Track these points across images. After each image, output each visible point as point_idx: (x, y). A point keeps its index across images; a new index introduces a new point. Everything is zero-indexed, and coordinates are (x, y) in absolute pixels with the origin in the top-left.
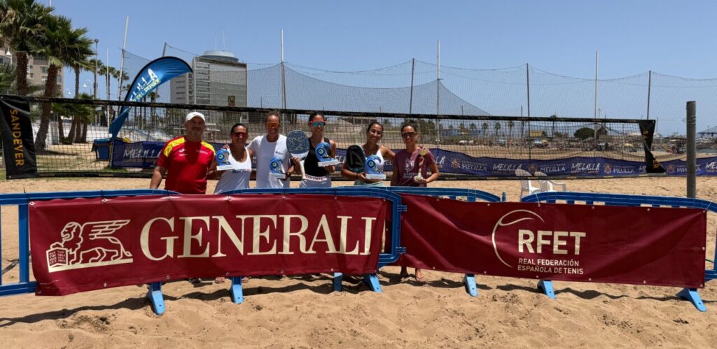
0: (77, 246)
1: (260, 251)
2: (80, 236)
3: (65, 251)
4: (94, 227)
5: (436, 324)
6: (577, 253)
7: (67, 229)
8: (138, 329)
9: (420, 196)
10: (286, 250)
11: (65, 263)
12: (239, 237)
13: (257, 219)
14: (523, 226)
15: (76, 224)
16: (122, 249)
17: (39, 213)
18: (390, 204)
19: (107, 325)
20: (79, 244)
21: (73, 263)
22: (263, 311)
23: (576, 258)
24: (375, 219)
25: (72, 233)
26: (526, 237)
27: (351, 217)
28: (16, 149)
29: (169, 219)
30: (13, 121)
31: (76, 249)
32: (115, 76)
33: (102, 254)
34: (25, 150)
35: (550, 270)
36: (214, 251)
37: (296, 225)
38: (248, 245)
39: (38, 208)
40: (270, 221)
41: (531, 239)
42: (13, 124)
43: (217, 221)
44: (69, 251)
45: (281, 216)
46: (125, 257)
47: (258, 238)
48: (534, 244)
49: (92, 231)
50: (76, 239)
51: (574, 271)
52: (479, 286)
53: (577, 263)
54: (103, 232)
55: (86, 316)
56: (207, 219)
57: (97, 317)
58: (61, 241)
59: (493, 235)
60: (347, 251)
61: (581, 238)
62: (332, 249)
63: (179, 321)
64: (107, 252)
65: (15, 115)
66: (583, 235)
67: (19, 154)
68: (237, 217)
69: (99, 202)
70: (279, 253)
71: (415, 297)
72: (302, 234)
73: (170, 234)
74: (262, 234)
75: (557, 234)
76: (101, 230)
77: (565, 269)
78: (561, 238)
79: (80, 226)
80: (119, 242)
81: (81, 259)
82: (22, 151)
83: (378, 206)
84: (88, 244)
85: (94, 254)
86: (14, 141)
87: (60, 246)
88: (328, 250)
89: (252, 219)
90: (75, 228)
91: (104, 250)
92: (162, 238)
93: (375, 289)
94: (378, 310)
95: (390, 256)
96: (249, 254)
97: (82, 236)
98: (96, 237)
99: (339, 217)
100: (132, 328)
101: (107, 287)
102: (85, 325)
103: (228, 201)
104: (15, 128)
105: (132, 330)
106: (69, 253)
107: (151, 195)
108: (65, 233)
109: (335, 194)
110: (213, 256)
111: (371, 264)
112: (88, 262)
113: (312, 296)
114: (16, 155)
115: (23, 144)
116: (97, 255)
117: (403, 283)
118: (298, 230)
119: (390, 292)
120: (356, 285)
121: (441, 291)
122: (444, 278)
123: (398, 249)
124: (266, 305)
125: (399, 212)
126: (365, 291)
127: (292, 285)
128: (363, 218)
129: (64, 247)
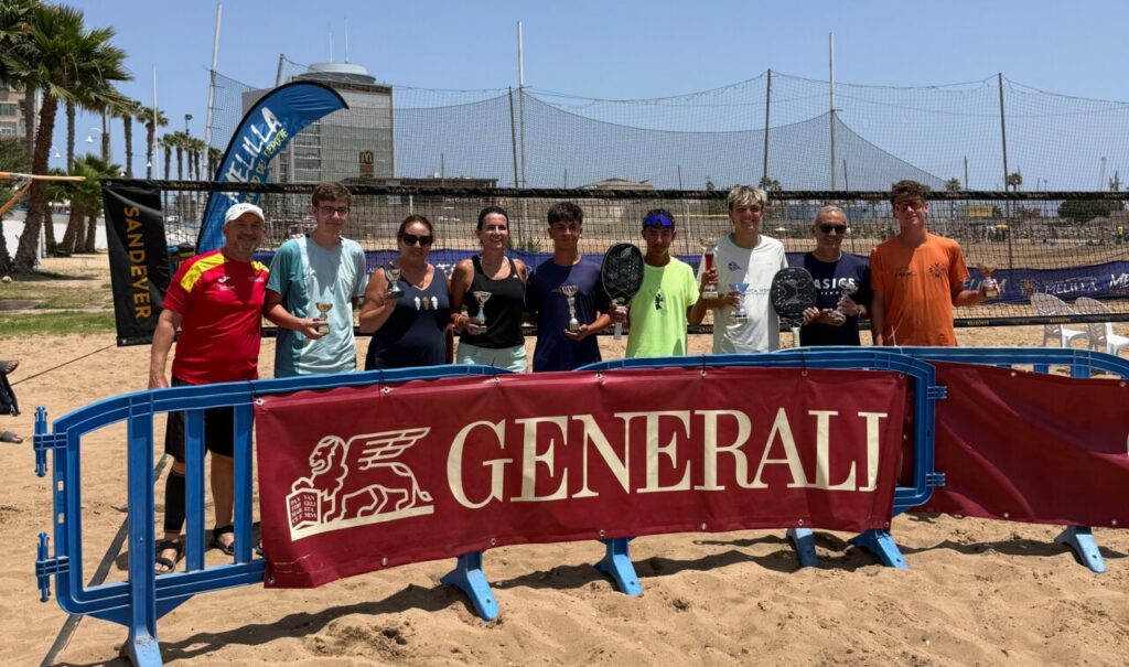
1: (660, 485)
2: (343, 464)
3: (315, 495)
4: (368, 443)
5: (1069, 636)
7: (319, 450)
8: (467, 652)
10: (711, 483)
11: (315, 520)
12: (622, 458)
13: (653, 420)
15: (336, 440)
16: (415, 486)
17: (272, 419)
18: (911, 383)
19: (401, 647)
20: (340, 480)
21: (330, 518)
22: (695, 611)
24: (885, 415)
25: (329, 458)
27: (835, 413)
28: (136, 285)
29: (496, 423)
30: (129, 230)
31: (336, 490)
32: (141, 119)
33: (381, 499)
34: (153, 286)
36: (575, 486)
37: (727, 431)
38: (638, 476)
39: (272, 411)
40: (678, 422)
42: (130, 236)
43: (581, 424)
44: (322, 495)
45: (697, 412)
46: (419, 503)
47: (656, 458)
49: (365, 452)
50: (337, 471)
54: (383, 453)
55: (358, 628)
56: (562, 422)
57: (376, 629)
58: (309, 476)
60: (831, 484)
62: (799, 481)
63: (537, 634)
64: (388, 493)
65: (134, 218)
67: (141, 295)
68: (617, 415)
69: (374, 395)
70: (697, 488)
71: (978, 578)
72: (740, 448)
73: (498, 454)
74: (663, 450)
76: (379, 450)
79: (343, 443)
80: (410, 474)
81: (344, 510)
82: (147, 288)
83: (888, 390)
84: (358, 479)
85: (366, 499)
86: (133, 268)
87: (307, 486)
88: (793, 482)
89: (645, 419)
90: (335, 447)
91: (384, 490)
92: (485, 463)
93: (894, 562)
95: (912, 493)
96: (640, 491)
97: (346, 463)
98: (370, 465)
99: (811, 413)
100: (456, 651)
101: (387, 567)
102: (359, 646)
103: (599, 384)
104: (133, 244)
105: (457, 654)
106: (322, 498)
107: (466, 375)
108: (316, 458)
109: (804, 365)
110: (574, 496)
111: (881, 508)
112: (355, 516)
113: (770, 577)
114: (136, 296)
115: (148, 276)
116: (372, 501)
117: (940, 546)
118: (731, 441)
119: (926, 568)
120: (841, 554)
121: (1025, 563)
122: (1020, 534)
123: (930, 478)
124: (689, 599)
125: (932, 400)
126: (867, 567)
127: (716, 553)
128: (861, 414)
129: (314, 488)
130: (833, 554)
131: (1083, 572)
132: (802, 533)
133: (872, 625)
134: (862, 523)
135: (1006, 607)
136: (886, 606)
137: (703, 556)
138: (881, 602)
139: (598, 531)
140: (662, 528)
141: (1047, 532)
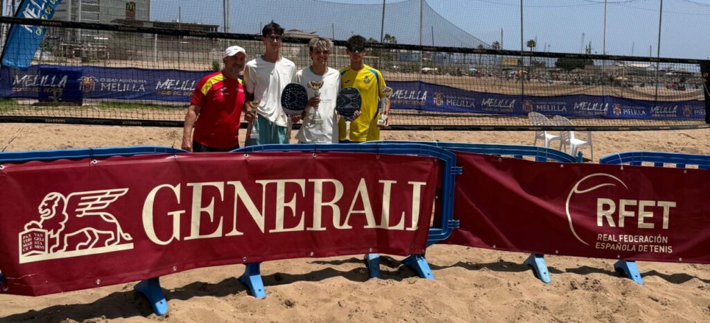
0: (60, 227)
1: (284, 228)
2: (64, 212)
3: (44, 233)
4: (82, 198)
6: (666, 226)
7: (46, 202)
9: (476, 155)
10: (317, 226)
11: (44, 250)
12: (260, 210)
13: (281, 184)
14: (602, 193)
15: (58, 195)
16: (119, 230)
17: (12, 180)
18: (441, 164)
20: (62, 224)
21: (55, 250)
22: (297, 307)
23: (664, 233)
24: (425, 184)
25: (54, 207)
26: (606, 207)
27: (395, 182)
29: (175, 186)
31: (59, 231)
33: (93, 238)
35: (634, 248)
36: (227, 228)
37: (329, 192)
38: (270, 222)
39: (11, 174)
40: (297, 187)
41: (612, 210)
43: (233, 187)
44: (49, 233)
45: (310, 180)
46: (123, 241)
47: (282, 210)
48: (616, 216)
49: (80, 204)
50: (60, 217)
51: (662, 249)
52: (551, 270)
53: (665, 240)
54: (93, 206)
56: (220, 185)
58: (39, 220)
59: (567, 205)
60: (390, 226)
61: (671, 208)
62: (371, 224)
64: (99, 234)
66: (673, 204)
68: (257, 182)
69: (87, 165)
70: (308, 229)
71: (476, 285)
72: (336, 204)
73: (176, 208)
74: (287, 205)
75: (643, 204)
76: (90, 204)
77: (651, 246)
78: (647, 209)
79: (63, 197)
80: (115, 220)
81: (66, 245)
83: (429, 168)
84: (75, 223)
85: (82, 237)
87: (37, 227)
88: (367, 224)
89: (275, 185)
90: (58, 200)
91: (95, 231)
92: (169, 214)
93: (426, 275)
94: (442, 305)
95: (440, 232)
96: (271, 231)
97: (67, 211)
98: (84, 214)
99: (381, 181)
101: (100, 286)
103: (246, 161)
106: (49, 236)
107: (153, 153)
108: (44, 208)
109: (378, 151)
110: (227, 235)
111: (419, 242)
112: (74, 249)
113: (349, 285)
116: (87, 239)
117: (455, 265)
118: (330, 199)
119: (445, 279)
120: (396, 269)
121: (504, 277)
122: (503, 259)
123: (450, 223)
124: (296, 300)
125: (453, 175)
126: (410, 278)
127: (318, 270)
128: (409, 183)
129: (43, 228)
130: (391, 270)
131: (538, 283)
132: (373, 256)
133: (407, 316)
134: (407, 250)
135: (489, 304)
136: (417, 303)
137: (310, 272)
138: (414, 301)
139: (242, 258)
140: (284, 255)
141: (520, 257)
